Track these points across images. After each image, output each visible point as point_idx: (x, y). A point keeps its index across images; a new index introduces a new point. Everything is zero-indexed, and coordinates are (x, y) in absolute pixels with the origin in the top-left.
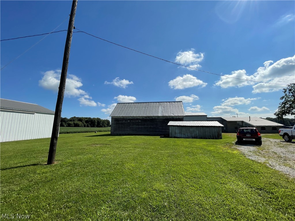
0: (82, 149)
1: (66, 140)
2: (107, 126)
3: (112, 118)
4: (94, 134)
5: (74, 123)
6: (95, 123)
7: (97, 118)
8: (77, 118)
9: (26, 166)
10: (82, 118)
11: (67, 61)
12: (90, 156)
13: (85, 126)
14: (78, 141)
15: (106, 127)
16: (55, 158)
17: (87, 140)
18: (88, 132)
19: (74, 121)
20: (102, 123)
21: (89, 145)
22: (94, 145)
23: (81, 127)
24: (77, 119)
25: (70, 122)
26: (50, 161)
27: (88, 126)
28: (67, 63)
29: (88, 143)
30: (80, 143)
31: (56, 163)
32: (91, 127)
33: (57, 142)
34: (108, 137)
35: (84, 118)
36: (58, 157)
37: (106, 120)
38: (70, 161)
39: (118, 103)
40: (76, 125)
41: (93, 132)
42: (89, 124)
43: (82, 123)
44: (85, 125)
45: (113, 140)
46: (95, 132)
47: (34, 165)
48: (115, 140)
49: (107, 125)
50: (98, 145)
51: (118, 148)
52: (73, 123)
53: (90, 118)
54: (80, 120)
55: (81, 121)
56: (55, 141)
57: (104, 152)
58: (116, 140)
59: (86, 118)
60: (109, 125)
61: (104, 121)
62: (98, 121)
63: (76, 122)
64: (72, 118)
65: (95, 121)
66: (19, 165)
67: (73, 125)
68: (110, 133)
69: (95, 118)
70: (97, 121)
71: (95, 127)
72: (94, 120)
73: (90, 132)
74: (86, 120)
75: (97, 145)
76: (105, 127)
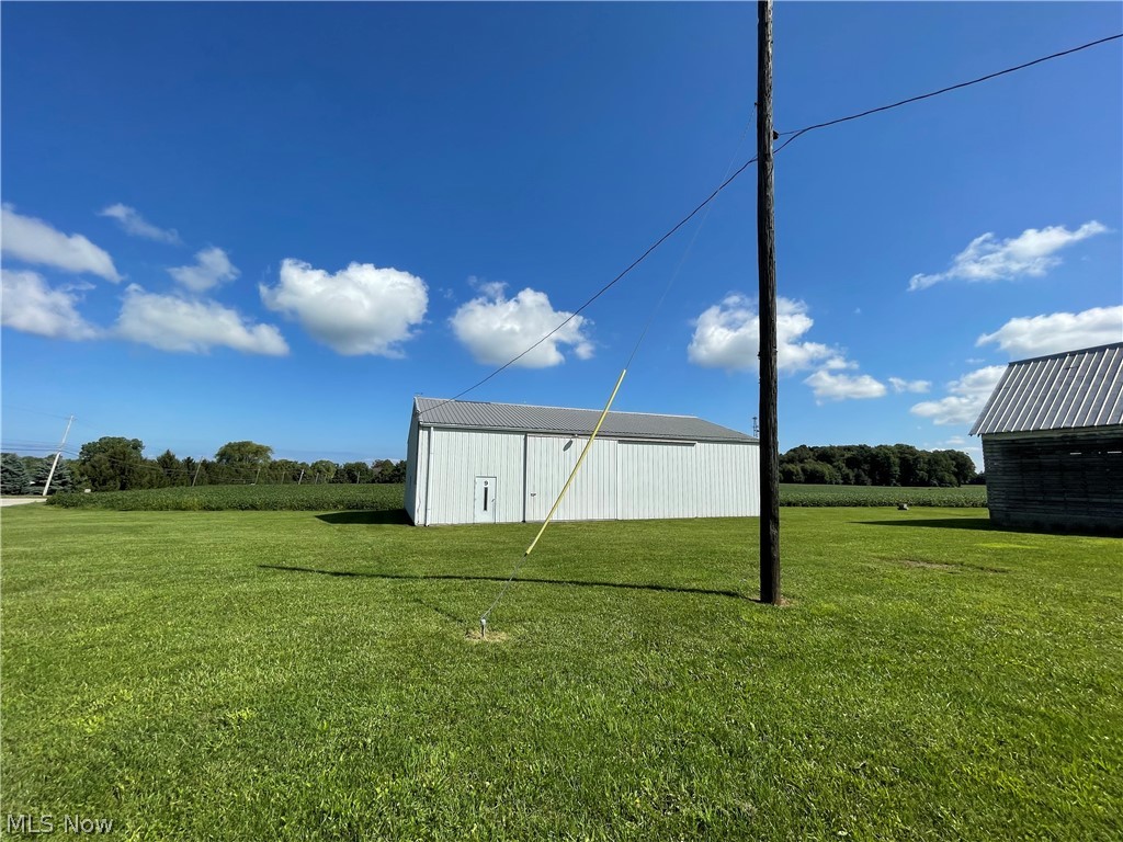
0: (862, 569)
1: (793, 530)
2: (954, 479)
3: (985, 442)
4: (893, 514)
5: (803, 470)
6: (889, 466)
7: (899, 447)
8: (811, 449)
9: (711, 592)
10: (832, 448)
11: (771, 257)
12: (914, 606)
13: (846, 481)
14: (840, 539)
15: (951, 484)
16: (779, 586)
17: (875, 538)
18: (865, 505)
19: (801, 461)
20: (926, 466)
21: (890, 560)
22: (913, 564)
23: (831, 483)
24: (811, 453)
25: (790, 467)
26: (768, 593)
27: (859, 482)
28: (772, 264)
29: (882, 551)
30: (848, 545)
31: (784, 603)
32: (874, 484)
33: (778, 534)
34: (976, 532)
35: (839, 448)
36: (786, 584)
37: (948, 452)
38: (833, 607)
39: (1012, 365)
40: (814, 478)
41: (890, 505)
42: (864, 470)
43: (834, 467)
44: (847, 475)
45: (1014, 549)
46: (901, 508)
47: (728, 594)
48: (1030, 551)
49: (956, 474)
50: (934, 566)
51: (1065, 598)
52: (799, 469)
53: (862, 447)
54: (825, 455)
55: (831, 463)
56: (773, 531)
57: (977, 601)
58: (1041, 554)
59: (848, 449)
60: (965, 479)
61: (935, 459)
62: (904, 461)
63: (811, 465)
64: (794, 450)
65: (889, 458)
66: (694, 585)
67: (803, 478)
68: (984, 514)
69: (885, 447)
70: (897, 460)
71: (895, 485)
72: (885, 454)
73: (874, 505)
74: (848, 455)
75: (928, 566)
76: (942, 483)
